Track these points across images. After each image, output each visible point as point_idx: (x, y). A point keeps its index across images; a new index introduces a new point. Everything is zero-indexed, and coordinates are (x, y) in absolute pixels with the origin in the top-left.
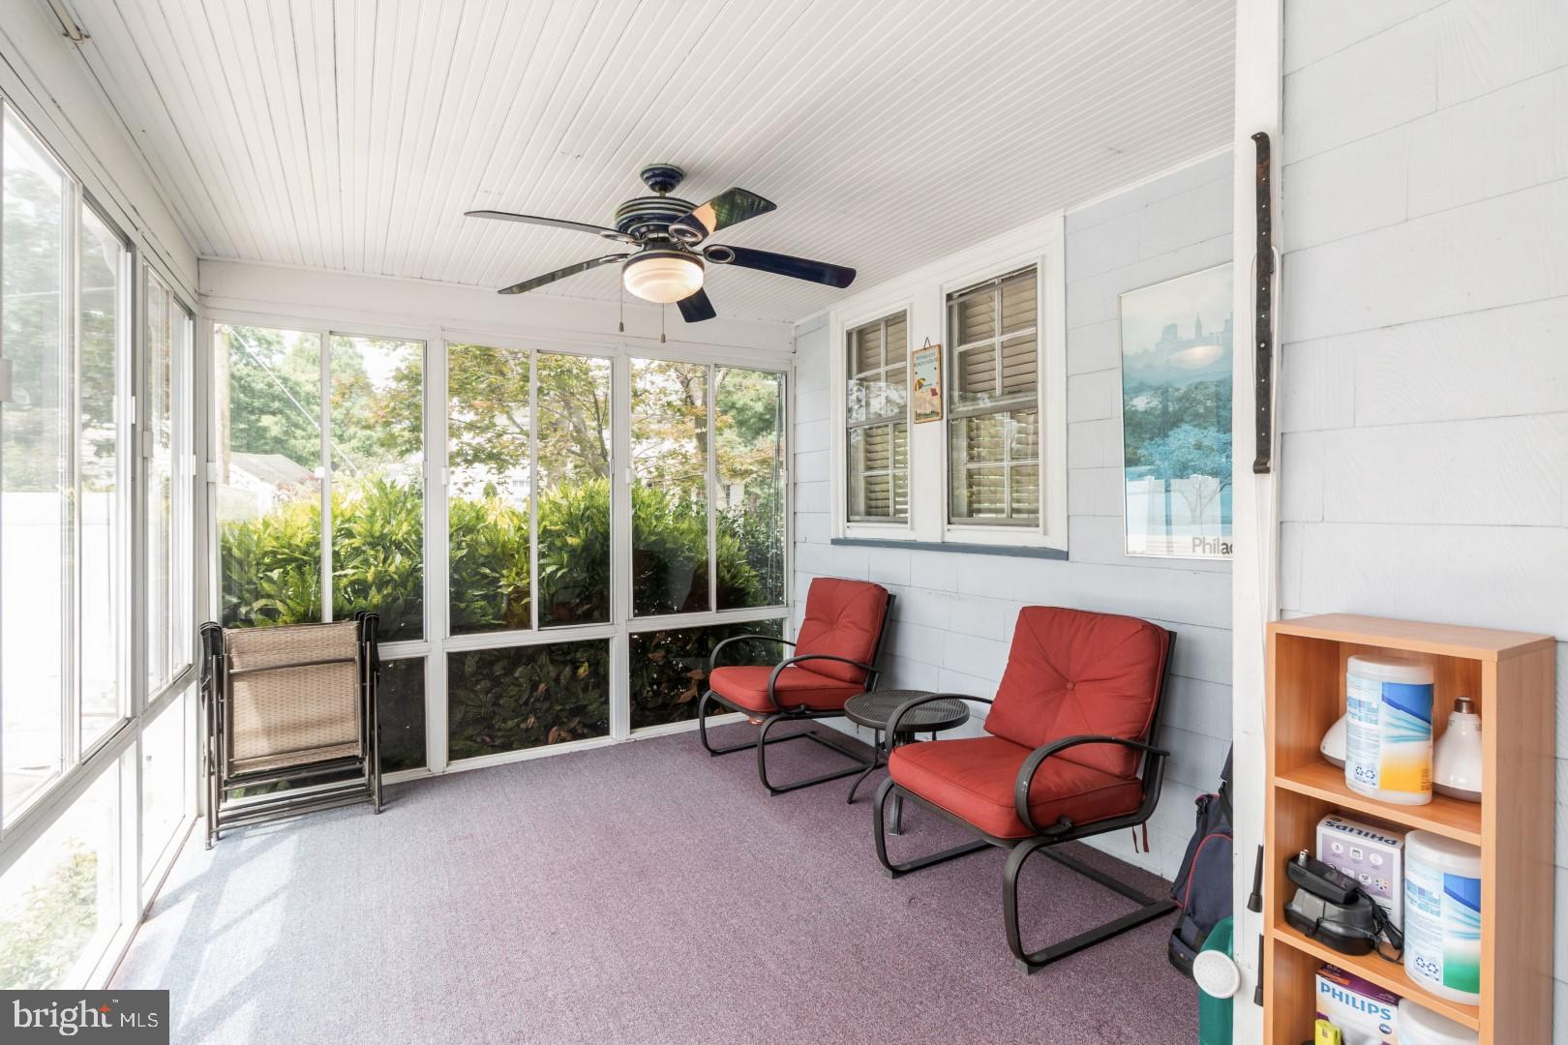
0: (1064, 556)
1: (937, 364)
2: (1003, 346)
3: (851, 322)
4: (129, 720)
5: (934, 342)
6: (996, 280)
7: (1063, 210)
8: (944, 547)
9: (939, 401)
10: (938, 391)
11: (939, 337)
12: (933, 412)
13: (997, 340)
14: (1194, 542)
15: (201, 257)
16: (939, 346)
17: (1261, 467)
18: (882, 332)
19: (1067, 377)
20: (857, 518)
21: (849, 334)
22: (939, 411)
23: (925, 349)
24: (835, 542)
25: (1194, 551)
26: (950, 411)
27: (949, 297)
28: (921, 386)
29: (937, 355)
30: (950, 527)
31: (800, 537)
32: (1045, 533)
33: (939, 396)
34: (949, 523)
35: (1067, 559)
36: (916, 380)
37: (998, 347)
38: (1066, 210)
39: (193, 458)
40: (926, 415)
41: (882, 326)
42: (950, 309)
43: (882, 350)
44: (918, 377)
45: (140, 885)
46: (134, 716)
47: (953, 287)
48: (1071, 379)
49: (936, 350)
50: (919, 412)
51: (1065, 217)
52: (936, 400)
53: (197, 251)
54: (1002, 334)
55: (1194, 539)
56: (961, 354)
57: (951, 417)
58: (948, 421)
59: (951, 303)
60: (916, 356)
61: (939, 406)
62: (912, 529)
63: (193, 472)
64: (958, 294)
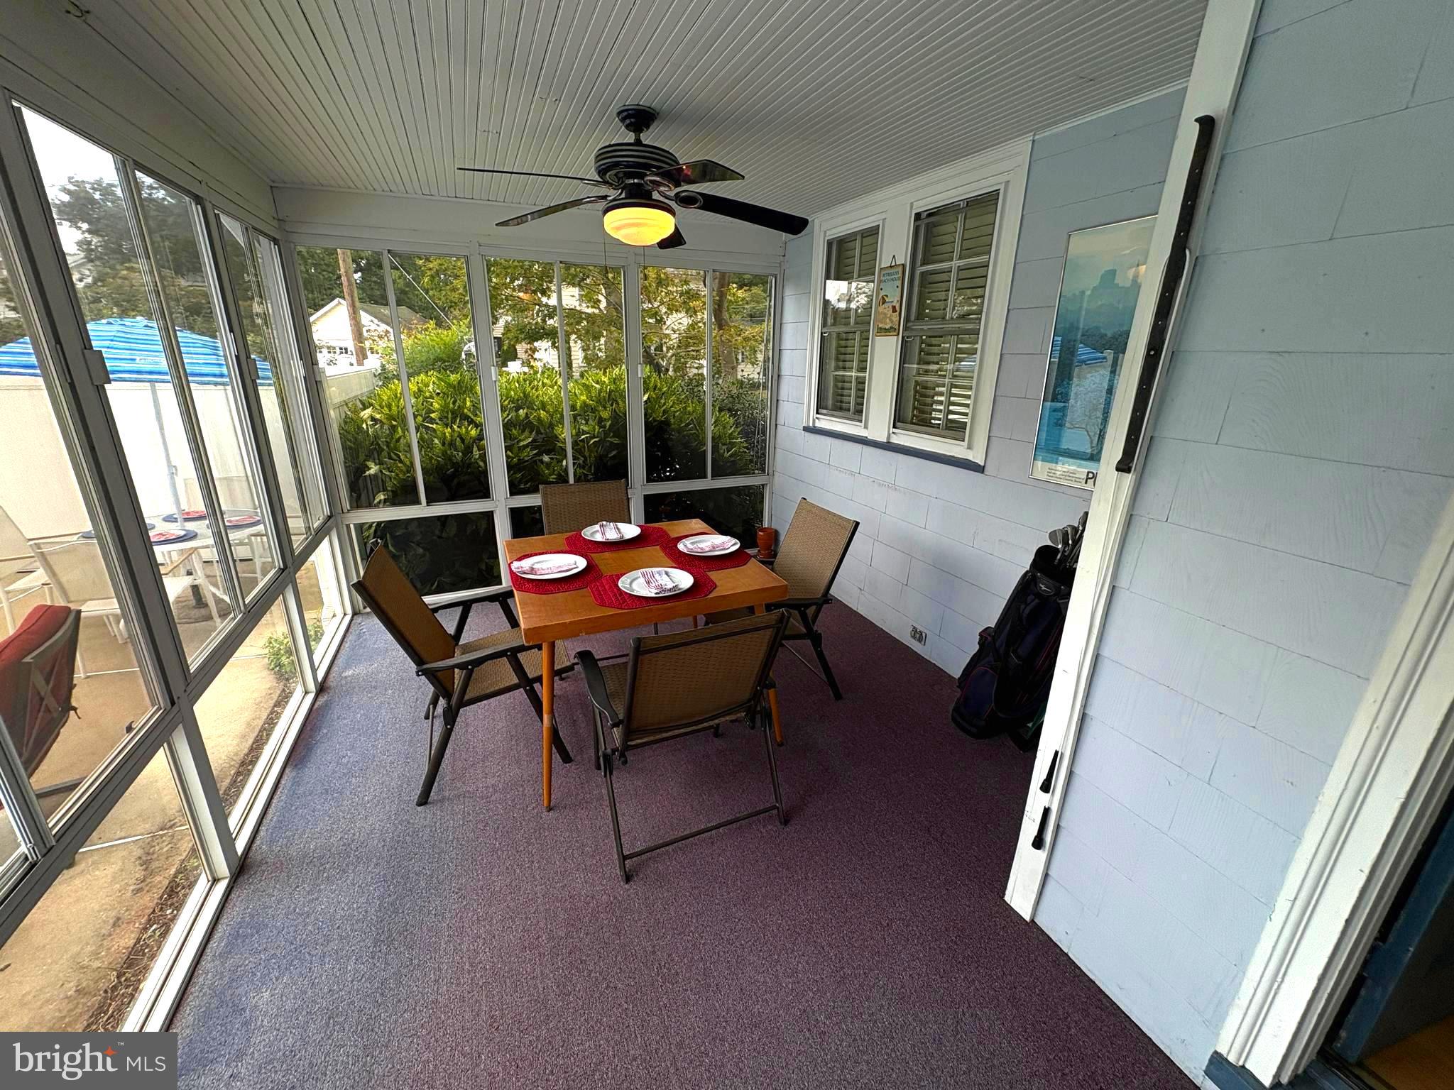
0: (980, 469)
1: (899, 283)
2: (960, 269)
3: (834, 231)
4: (283, 570)
5: (900, 261)
6: (962, 203)
7: (1032, 134)
8: (888, 447)
9: (898, 318)
10: (898, 309)
11: (903, 257)
12: (891, 328)
13: (955, 264)
14: (1088, 475)
15: (273, 185)
16: (904, 266)
17: (1124, 466)
18: (858, 243)
19: (1008, 310)
20: (825, 411)
21: (830, 244)
22: (897, 327)
23: (891, 267)
24: (806, 429)
25: (1086, 483)
26: (906, 329)
27: (918, 216)
28: (884, 302)
29: (900, 275)
30: (895, 430)
31: (780, 421)
32: (969, 447)
33: (897, 313)
34: (894, 427)
35: (983, 472)
36: (880, 297)
37: (954, 270)
38: (1034, 135)
39: (300, 363)
40: (885, 329)
41: (859, 238)
42: (917, 229)
43: (857, 261)
44: (882, 293)
45: (314, 671)
46: (286, 567)
47: (923, 205)
48: (1011, 311)
49: (900, 269)
50: (880, 326)
51: (1034, 141)
52: (895, 317)
53: (268, 181)
54: (960, 258)
55: (1088, 473)
56: (922, 274)
57: (907, 334)
58: (903, 337)
59: (919, 223)
60: (883, 272)
61: (897, 323)
62: (866, 427)
63: (303, 374)
64: (926, 213)
